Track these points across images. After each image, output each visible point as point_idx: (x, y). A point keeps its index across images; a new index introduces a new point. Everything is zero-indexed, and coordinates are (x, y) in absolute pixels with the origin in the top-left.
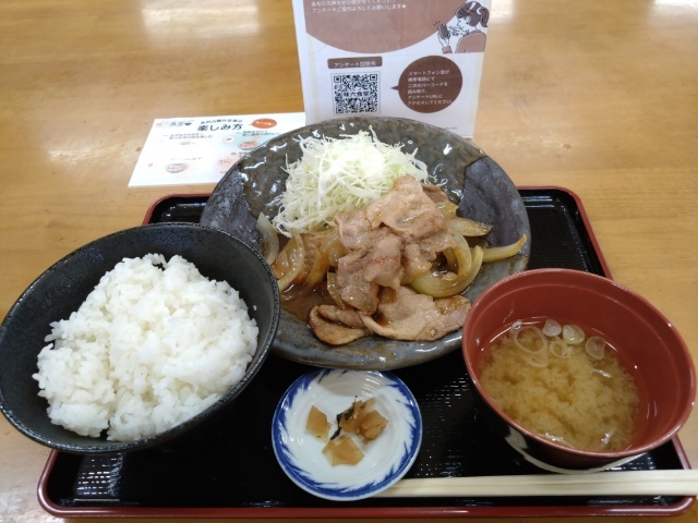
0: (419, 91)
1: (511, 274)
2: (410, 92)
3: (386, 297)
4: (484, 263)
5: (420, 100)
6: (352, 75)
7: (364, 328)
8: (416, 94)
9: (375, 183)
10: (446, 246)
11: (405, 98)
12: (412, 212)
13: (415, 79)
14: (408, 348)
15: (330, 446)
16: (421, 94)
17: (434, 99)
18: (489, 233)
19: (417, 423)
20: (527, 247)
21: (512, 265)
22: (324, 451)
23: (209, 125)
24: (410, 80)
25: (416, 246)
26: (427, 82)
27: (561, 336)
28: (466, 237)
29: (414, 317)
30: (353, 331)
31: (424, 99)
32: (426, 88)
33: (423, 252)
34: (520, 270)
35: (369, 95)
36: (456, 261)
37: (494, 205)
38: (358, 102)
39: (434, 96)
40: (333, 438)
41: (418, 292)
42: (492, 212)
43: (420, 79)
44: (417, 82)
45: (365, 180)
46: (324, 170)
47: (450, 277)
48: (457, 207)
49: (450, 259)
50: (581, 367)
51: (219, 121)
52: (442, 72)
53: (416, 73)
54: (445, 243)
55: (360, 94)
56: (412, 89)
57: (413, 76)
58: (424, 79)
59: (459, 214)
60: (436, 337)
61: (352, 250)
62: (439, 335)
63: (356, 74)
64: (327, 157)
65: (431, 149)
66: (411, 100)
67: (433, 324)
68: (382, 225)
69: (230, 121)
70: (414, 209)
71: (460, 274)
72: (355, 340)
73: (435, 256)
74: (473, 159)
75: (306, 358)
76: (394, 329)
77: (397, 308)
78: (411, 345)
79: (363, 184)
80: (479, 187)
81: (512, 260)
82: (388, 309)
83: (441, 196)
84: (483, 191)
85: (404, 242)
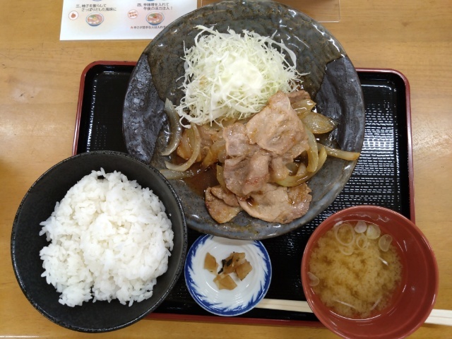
9: (254, 100)
14: (267, 229)
15: (218, 278)
19: (269, 272)
22: (215, 281)
25: (281, 159)
27: (365, 233)
28: (316, 136)
30: (233, 209)
33: (284, 160)
40: (219, 273)
50: (372, 255)
61: (235, 156)
64: (218, 80)
67: (285, 213)
74: (335, 57)
78: (270, 226)
82: (257, 198)
85: (271, 157)
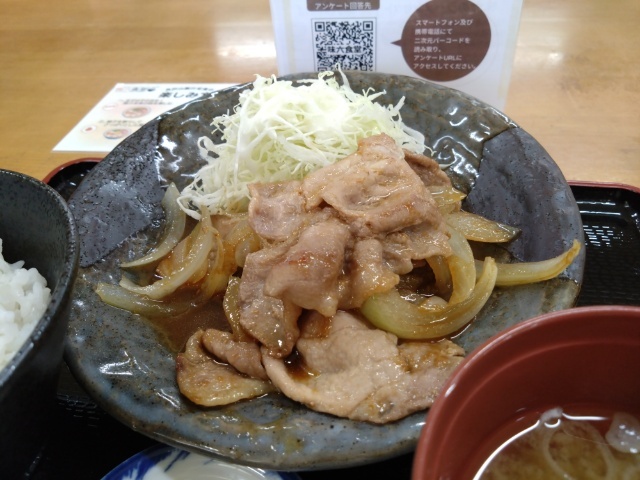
0: (429, 49)
1: (545, 311)
2: (417, 49)
3: (312, 328)
4: (497, 288)
5: (431, 62)
6: (339, 21)
7: (266, 379)
8: (425, 54)
9: (328, 141)
10: (431, 252)
11: (409, 57)
12: (379, 189)
13: (424, 31)
14: (330, 433)
16: (432, 54)
17: (450, 62)
18: (512, 240)
20: (578, 268)
21: (549, 296)
23: (174, 92)
24: (418, 31)
25: (376, 243)
26: (441, 36)
28: (472, 243)
29: (354, 371)
30: (245, 382)
31: (437, 61)
32: (440, 45)
33: (387, 257)
34: (563, 307)
35: (362, 52)
36: (450, 280)
37: (524, 198)
38: (347, 61)
39: (450, 58)
41: (371, 325)
42: (521, 209)
43: (431, 32)
44: (427, 36)
45: (312, 136)
46: (250, 116)
47: (433, 304)
48: (463, 196)
49: (439, 274)
51: (187, 88)
52: (463, 22)
53: (425, 22)
54: (432, 246)
55: (349, 49)
56: (421, 45)
57: (422, 27)
58: (438, 32)
59: (467, 206)
60: (388, 417)
61: (270, 241)
62: (395, 414)
63: (343, 21)
65: (435, 116)
66: (419, 61)
67: (387, 390)
68: (323, 205)
69: (199, 89)
70: (384, 185)
71: (453, 302)
72: (243, 401)
73: (410, 266)
74: (498, 130)
75: (143, 424)
76: (315, 389)
77: (328, 350)
78: (339, 426)
79: (308, 141)
80: (502, 171)
81: (550, 286)
82: (313, 350)
83: (439, 177)
84: (508, 176)
85: (355, 235)
